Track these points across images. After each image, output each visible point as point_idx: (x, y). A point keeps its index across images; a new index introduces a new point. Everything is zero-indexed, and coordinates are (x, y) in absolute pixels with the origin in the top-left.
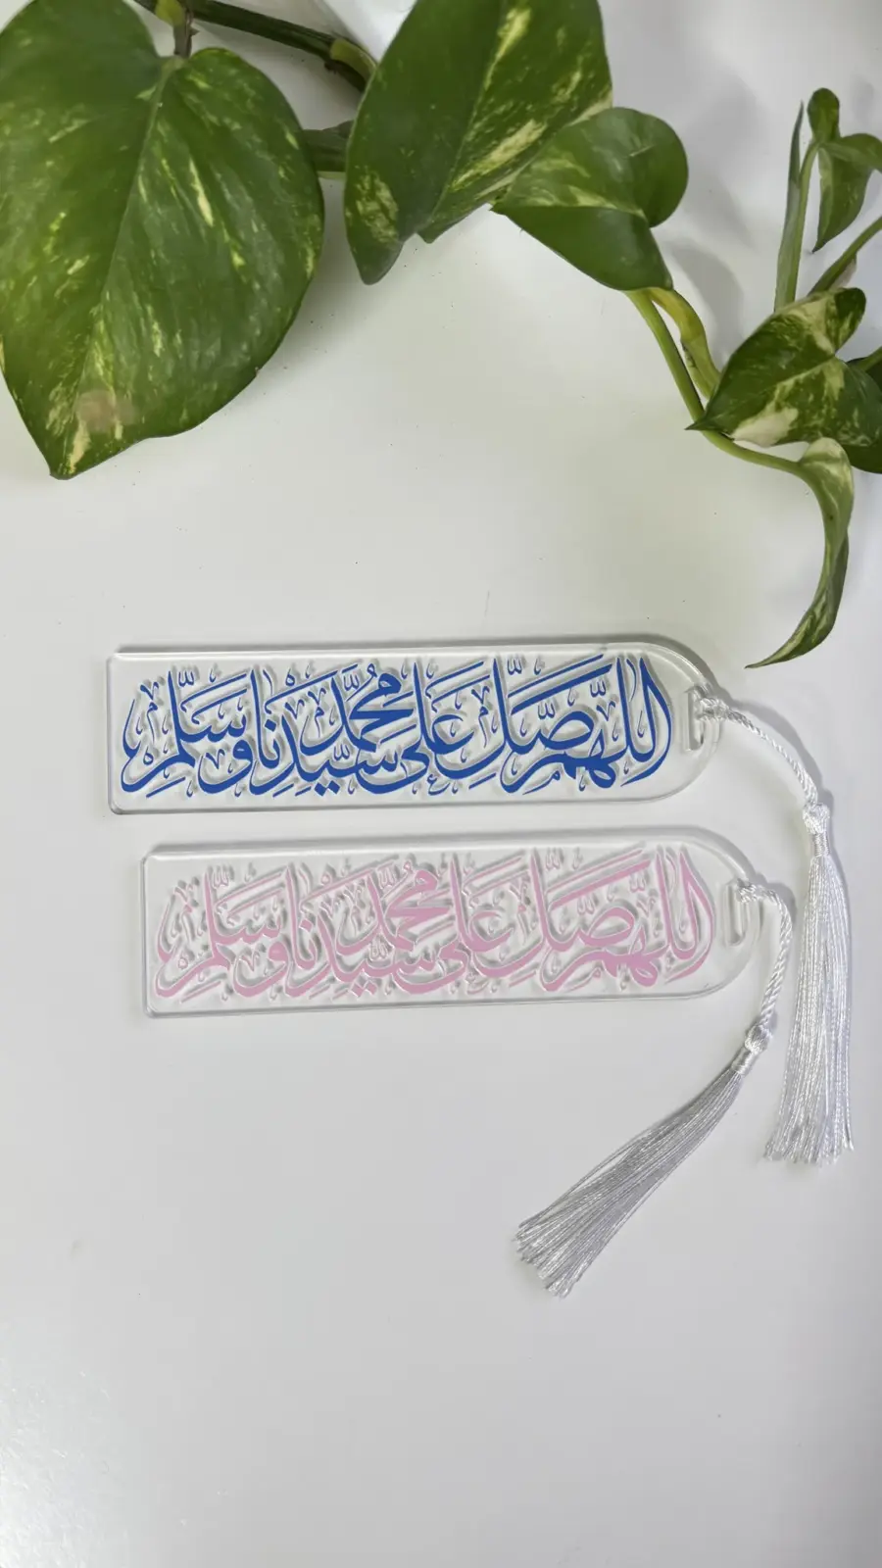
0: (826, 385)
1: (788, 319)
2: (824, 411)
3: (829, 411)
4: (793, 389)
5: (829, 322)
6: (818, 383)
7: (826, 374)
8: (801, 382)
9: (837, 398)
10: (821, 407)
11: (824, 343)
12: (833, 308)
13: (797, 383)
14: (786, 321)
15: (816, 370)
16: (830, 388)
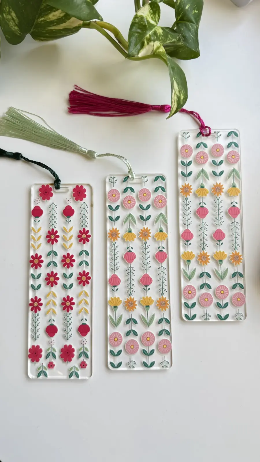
0: (158, 33)
1: (140, 17)
2: (160, 39)
3: (162, 38)
4: (149, 37)
5: (151, 15)
6: (155, 33)
7: (156, 30)
8: (151, 34)
9: (162, 35)
10: (159, 38)
11: (152, 22)
12: (151, 11)
13: (150, 35)
14: (140, 18)
15: (153, 30)
16: (159, 33)
